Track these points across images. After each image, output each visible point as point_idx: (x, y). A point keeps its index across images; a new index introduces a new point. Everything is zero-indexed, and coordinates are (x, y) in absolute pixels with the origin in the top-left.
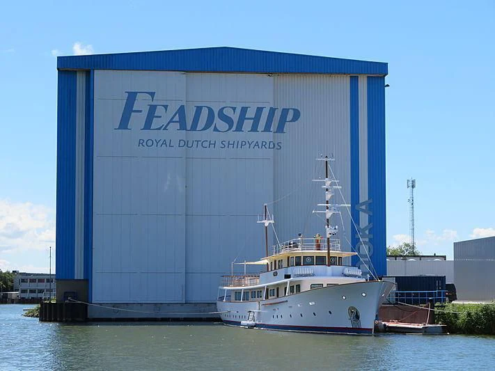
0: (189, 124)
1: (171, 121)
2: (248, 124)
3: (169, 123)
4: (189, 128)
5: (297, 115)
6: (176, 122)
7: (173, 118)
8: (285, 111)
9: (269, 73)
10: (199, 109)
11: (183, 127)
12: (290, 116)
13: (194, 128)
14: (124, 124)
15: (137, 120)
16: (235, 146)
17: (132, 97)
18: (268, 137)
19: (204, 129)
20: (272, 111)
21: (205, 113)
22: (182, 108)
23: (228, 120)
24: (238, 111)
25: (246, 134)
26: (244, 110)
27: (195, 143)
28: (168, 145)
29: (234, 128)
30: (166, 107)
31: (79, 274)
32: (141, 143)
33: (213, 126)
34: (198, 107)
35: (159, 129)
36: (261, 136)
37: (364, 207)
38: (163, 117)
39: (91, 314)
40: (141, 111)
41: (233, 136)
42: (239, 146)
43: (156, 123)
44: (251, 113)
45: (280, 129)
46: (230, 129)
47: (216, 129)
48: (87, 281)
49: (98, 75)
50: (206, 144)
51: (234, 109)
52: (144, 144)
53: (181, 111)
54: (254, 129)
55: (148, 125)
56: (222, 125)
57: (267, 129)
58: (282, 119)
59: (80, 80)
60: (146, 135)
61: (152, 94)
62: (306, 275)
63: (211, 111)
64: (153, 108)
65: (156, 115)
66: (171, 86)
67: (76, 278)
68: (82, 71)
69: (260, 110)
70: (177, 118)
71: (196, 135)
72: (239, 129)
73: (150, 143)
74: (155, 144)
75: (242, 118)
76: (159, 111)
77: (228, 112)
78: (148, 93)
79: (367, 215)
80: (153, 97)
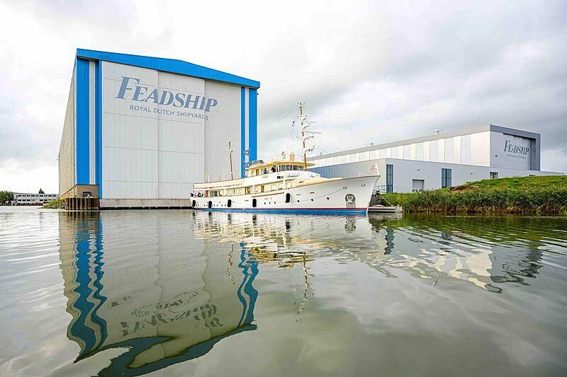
0: (159, 101)
1: (149, 97)
2: (191, 104)
4: (159, 103)
5: (215, 103)
6: (152, 98)
7: (150, 95)
8: (210, 100)
10: (165, 93)
11: (156, 101)
12: (212, 103)
13: (162, 103)
14: (121, 95)
15: (129, 94)
16: (185, 115)
17: (126, 80)
18: (202, 112)
19: (168, 104)
20: (204, 98)
21: (168, 95)
22: (156, 90)
24: (186, 96)
25: (190, 110)
26: (189, 96)
27: (163, 111)
28: (148, 110)
29: (184, 105)
30: (146, 89)
31: (92, 181)
32: (131, 107)
33: (173, 103)
34: (164, 92)
35: (143, 101)
36: (198, 112)
37: (247, 152)
38: (145, 94)
39: (101, 205)
40: (131, 89)
41: (183, 109)
42: (187, 115)
43: (140, 97)
44: (193, 99)
45: (207, 110)
46: (182, 106)
47: (174, 105)
48: (99, 185)
50: (169, 112)
51: (184, 95)
52: (134, 108)
53: (155, 92)
54: (195, 107)
55: (135, 98)
56: (178, 103)
57: (201, 108)
58: (208, 105)
60: (135, 103)
61: (138, 80)
63: (171, 95)
64: (138, 88)
65: (140, 92)
66: (150, 78)
67: (90, 184)
68: (93, 61)
69: (197, 98)
70: (152, 96)
71: (163, 107)
72: (187, 106)
73: (137, 108)
74: (140, 109)
75: (188, 100)
76: (142, 90)
77: (181, 96)
78: (136, 79)
79: (248, 157)
80: (138, 82)
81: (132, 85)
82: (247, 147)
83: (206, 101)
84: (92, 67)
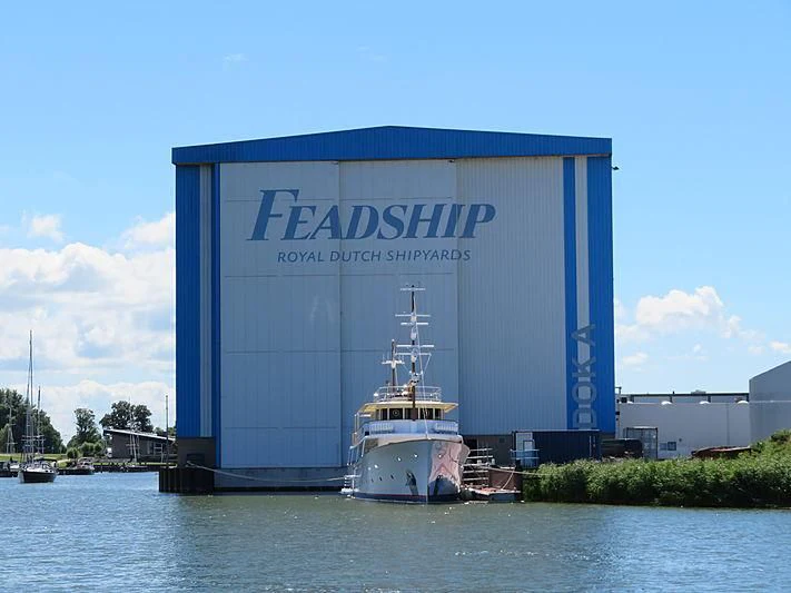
0: (345, 232)
1: (320, 227)
2: (423, 228)
3: (317, 230)
4: (344, 236)
5: (491, 212)
6: (327, 228)
7: (323, 223)
8: (475, 209)
9: (451, 159)
10: (358, 210)
11: (336, 233)
12: (481, 215)
13: (351, 235)
14: (259, 233)
15: (276, 228)
16: (407, 258)
17: (269, 196)
18: (451, 243)
19: (365, 236)
20: (456, 209)
21: (365, 216)
22: (334, 209)
23: (396, 223)
24: (410, 210)
25: (421, 241)
26: (418, 208)
27: (353, 255)
28: (317, 259)
29: (405, 232)
30: (313, 209)
31: (206, 431)
32: (281, 257)
33: (377, 231)
34: (356, 207)
35: (306, 237)
36: (439, 243)
37: (583, 335)
38: (310, 221)
39: (218, 483)
40: (281, 216)
41: (403, 244)
42: (412, 256)
43: (300, 230)
44: (427, 213)
45: (468, 233)
46: (399, 235)
47: (380, 236)
48: (215, 439)
49: (226, 170)
50: (368, 256)
51: (405, 208)
52: (286, 258)
53: (334, 213)
54: (432, 233)
55: (289, 235)
56: (389, 231)
57: (449, 233)
58: (471, 218)
59: (204, 176)
60: (288, 246)
61: (295, 193)
63: (373, 212)
64: (296, 211)
65: (300, 219)
66: (321, 182)
67: (202, 435)
68: (208, 165)
69: (439, 208)
70: (328, 223)
71: (353, 244)
72: (412, 234)
73: (293, 257)
74: (300, 258)
75: (416, 219)
76: (305, 214)
77: (397, 213)
78: (290, 191)
79: (588, 346)
80: (296, 197)
81: (282, 205)
82: (583, 320)
83: (465, 212)
84: (206, 177)
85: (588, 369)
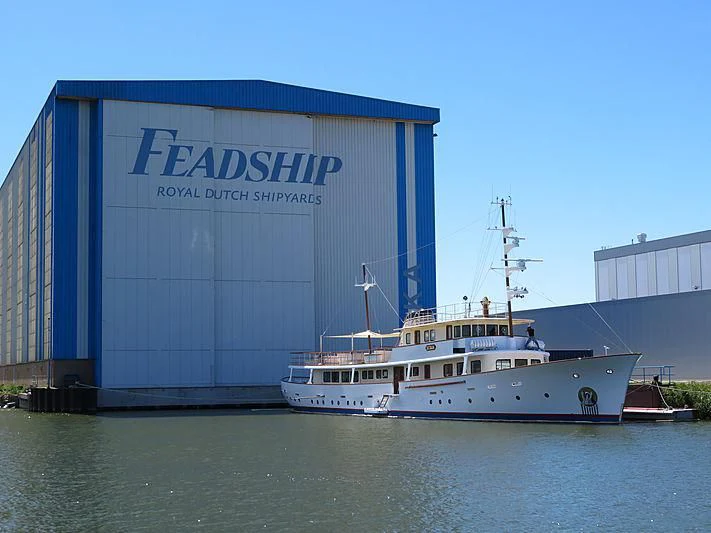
0: (217, 172)
1: (196, 166)
2: (285, 173)
3: (194, 168)
4: (216, 175)
5: (338, 164)
6: (203, 167)
7: (198, 163)
8: (325, 160)
9: (308, 114)
10: (228, 153)
11: (210, 174)
12: (331, 165)
13: (222, 175)
14: (139, 168)
15: (155, 164)
16: (271, 199)
17: (149, 135)
18: (308, 188)
20: (312, 158)
21: (235, 157)
22: (210, 150)
23: (263, 168)
24: (274, 157)
25: (282, 186)
26: (281, 156)
27: (224, 194)
28: (193, 195)
29: (269, 177)
30: (190, 149)
31: (82, 352)
32: (161, 191)
33: (245, 173)
34: (227, 151)
35: (183, 175)
36: (300, 188)
37: (412, 274)
38: (187, 159)
40: (160, 153)
41: (268, 186)
42: (276, 198)
43: (178, 168)
44: (288, 160)
45: (320, 181)
46: (264, 178)
47: (248, 178)
48: (94, 360)
49: (110, 109)
50: (236, 195)
51: (269, 154)
52: (165, 193)
53: (209, 154)
54: (292, 179)
55: (168, 171)
56: (256, 174)
57: (307, 179)
58: (322, 169)
60: (167, 181)
61: (174, 133)
62: (488, 349)
63: (242, 155)
64: (175, 150)
65: (178, 157)
66: (198, 125)
67: (78, 357)
68: (87, 101)
69: (298, 157)
70: (203, 163)
71: (224, 184)
72: (275, 178)
73: (171, 192)
74: (177, 194)
75: (279, 165)
76: (183, 153)
77: (262, 158)
78: (170, 131)
79: (415, 283)
80: (175, 136)
81: (161, 143)
82: (412, 261)
83: (317, 162)
84: (84, 112)
85: (416, 302)
